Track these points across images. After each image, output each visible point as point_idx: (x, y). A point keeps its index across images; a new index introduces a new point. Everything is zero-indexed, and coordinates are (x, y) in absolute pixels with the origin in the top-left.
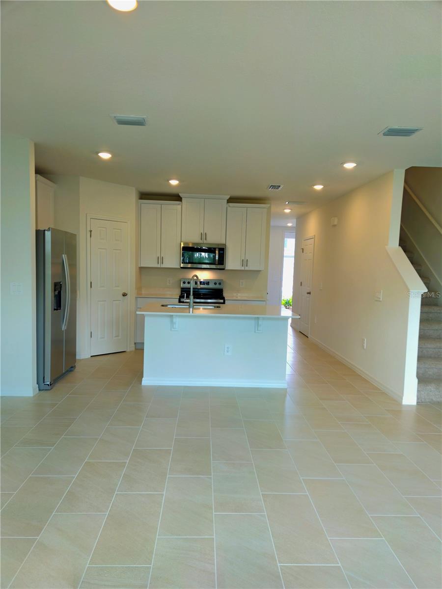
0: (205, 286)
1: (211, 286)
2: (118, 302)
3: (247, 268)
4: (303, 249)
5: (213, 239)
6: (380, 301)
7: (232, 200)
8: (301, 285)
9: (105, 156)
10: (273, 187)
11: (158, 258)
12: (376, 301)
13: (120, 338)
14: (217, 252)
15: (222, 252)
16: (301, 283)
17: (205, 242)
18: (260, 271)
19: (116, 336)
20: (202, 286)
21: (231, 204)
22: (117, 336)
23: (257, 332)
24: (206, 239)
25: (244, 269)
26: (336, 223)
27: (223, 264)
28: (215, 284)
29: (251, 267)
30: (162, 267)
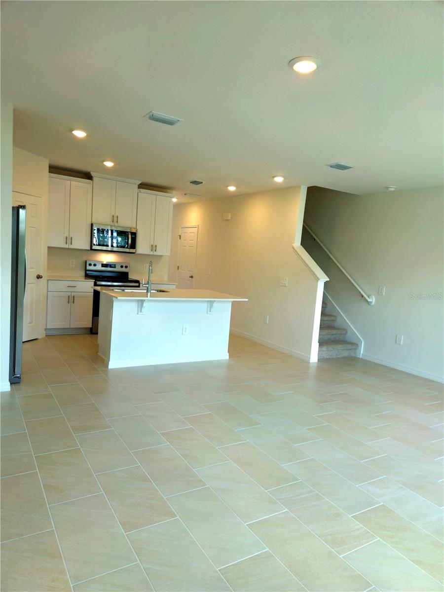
0: (109, 269)
1: (118, 269)
2: (33, 285)
3: (155, 253)
4: (180, 236)
5: (126, 223)
6: (286, 286)
7: (143, 186)
8: (178, 269)
9: (80, 134)
10: (195, 183)
11: (67, 238)
12: (281, 286)
13: (33, 324)
14: (130, 236)
15: (133, 236)
16: (178, 267)
17: (116, 224)
18: (162, 256)
19: (29, 323)
20: (104, 269)
21: (142, 190)
22: (31, 323)
23: (209, 313)
24: (117, 222)
25: (152, 254)
26: (229, 218)
27: (135, 248)
28: (122, 267)
29: (158, 253)
30: (70, 247)
